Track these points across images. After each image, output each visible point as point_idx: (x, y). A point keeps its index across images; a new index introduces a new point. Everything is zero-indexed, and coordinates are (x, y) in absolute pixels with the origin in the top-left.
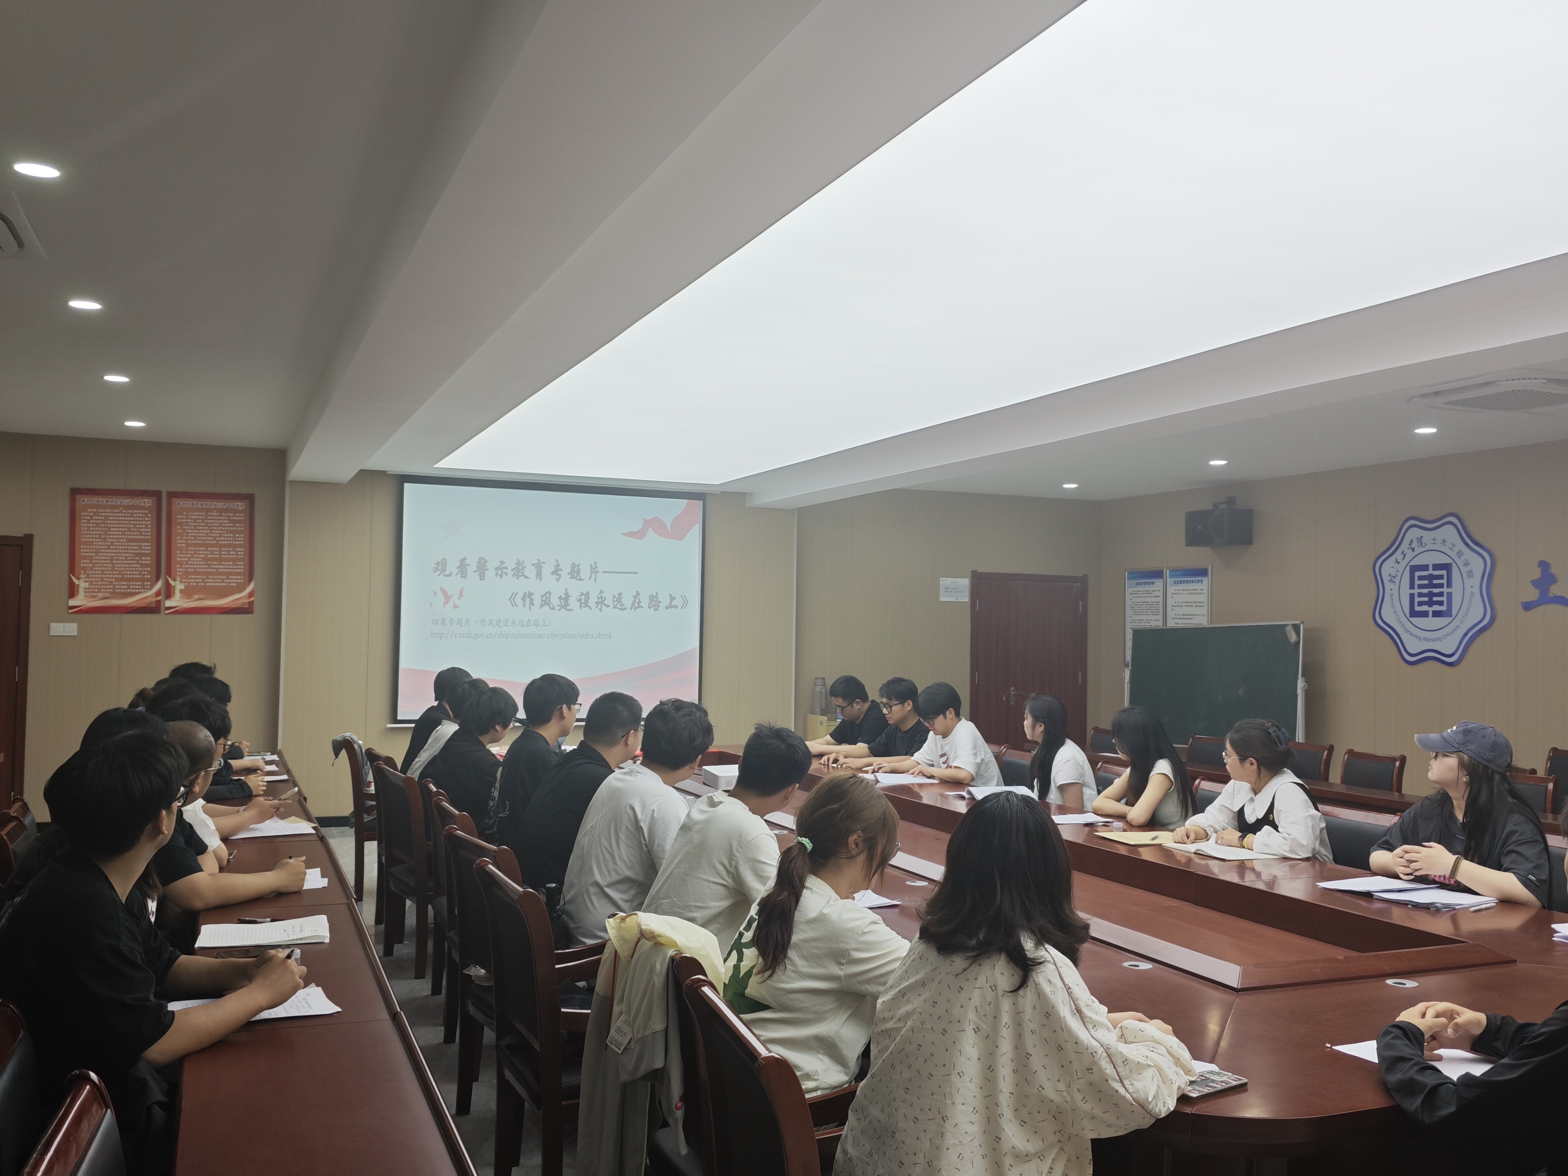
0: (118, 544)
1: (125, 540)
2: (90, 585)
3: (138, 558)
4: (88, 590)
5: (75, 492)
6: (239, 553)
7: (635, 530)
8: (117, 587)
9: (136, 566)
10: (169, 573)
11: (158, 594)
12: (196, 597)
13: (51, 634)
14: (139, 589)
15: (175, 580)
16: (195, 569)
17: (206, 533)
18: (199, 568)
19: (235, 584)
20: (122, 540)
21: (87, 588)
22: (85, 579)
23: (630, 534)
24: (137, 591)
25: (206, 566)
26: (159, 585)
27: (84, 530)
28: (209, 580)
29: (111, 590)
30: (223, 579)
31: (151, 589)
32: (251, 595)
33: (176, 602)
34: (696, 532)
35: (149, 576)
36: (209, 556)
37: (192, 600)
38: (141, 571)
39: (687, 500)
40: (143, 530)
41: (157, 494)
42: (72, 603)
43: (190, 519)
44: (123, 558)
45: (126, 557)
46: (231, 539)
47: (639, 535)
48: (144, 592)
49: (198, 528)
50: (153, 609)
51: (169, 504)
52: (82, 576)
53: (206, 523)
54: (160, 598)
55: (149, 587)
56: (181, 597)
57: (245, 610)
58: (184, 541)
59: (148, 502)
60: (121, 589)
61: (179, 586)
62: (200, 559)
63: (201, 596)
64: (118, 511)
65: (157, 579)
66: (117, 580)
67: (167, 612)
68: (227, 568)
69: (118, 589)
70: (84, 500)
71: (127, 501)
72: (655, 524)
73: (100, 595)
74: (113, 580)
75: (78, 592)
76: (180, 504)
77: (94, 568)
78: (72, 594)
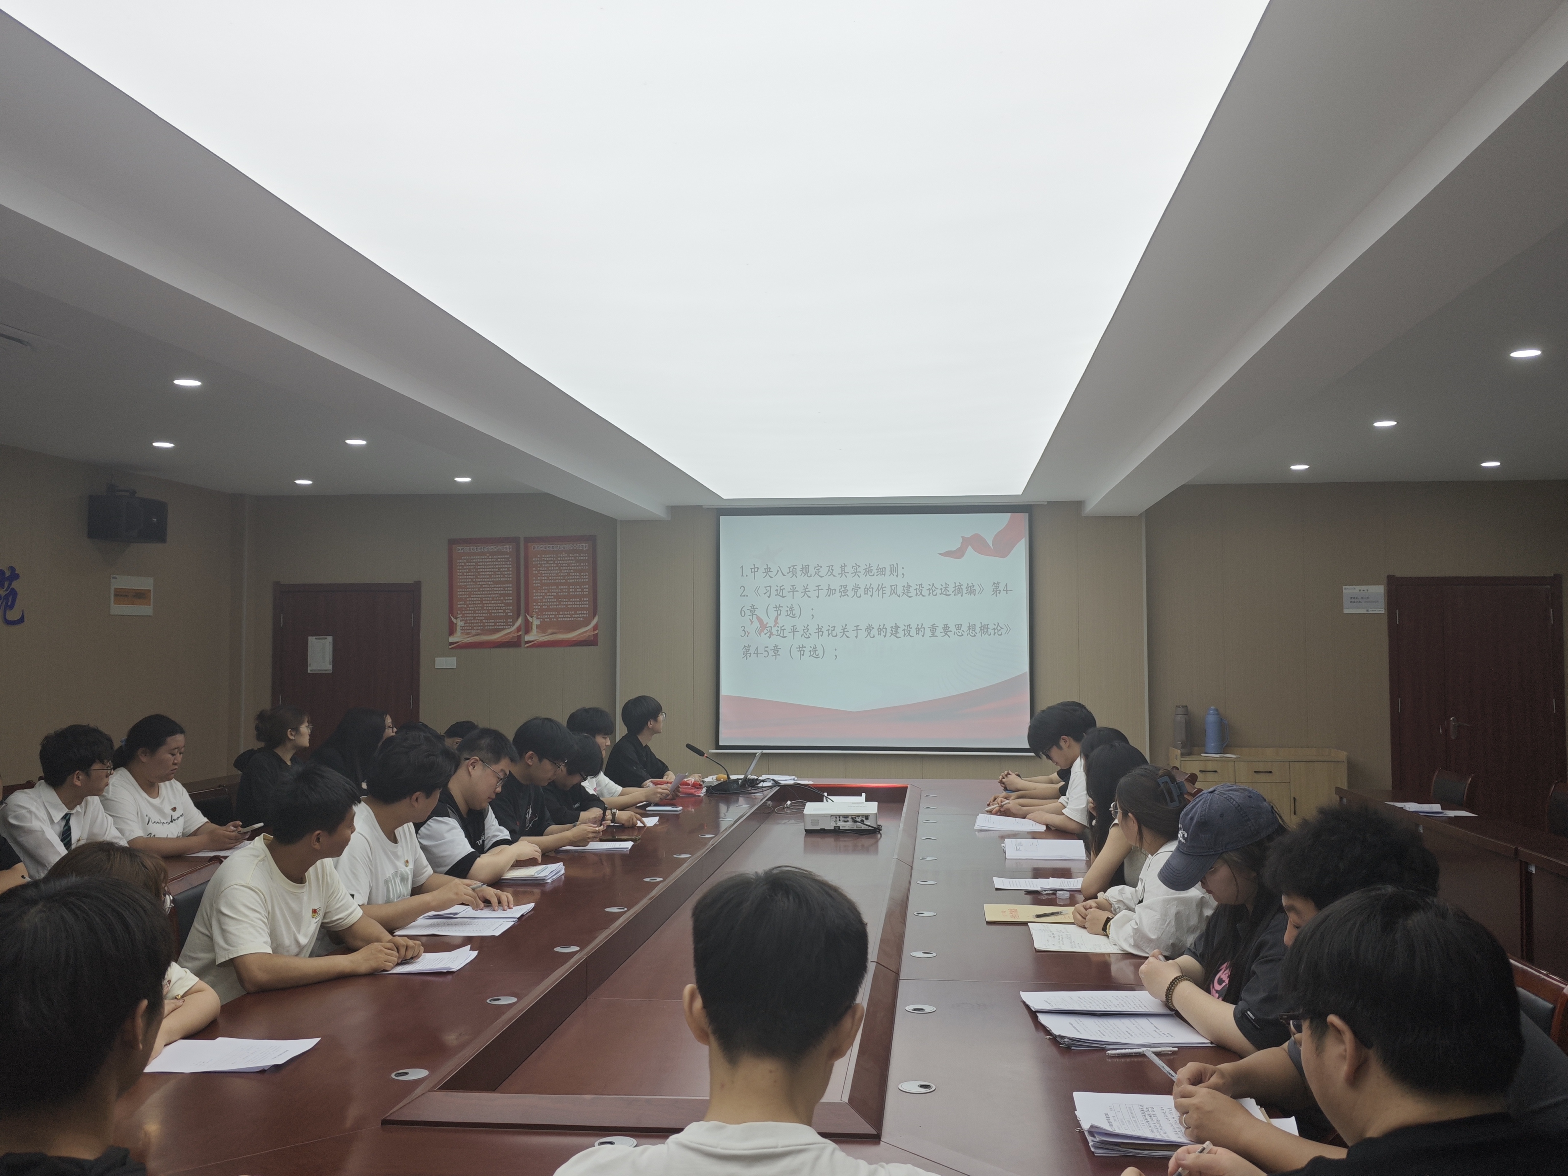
0: (486, 586)
1: (492, 583)
2: (465, 623)
3: (502, 598)
4: (463, 628)
5: (452, 542)
6: (585, 590)
7: (954, 548)
8: (486, 624)
9: (501, 605)
10: (527, 611)
11: (519, 629)
12: (550, 631)
13: (436, 667)
14: (504, 625)
15: (532, 617)
16: (548, 606)
17: (558, 573)
18: (551, 605)
19: (581, 619)
20: (489, 583)
21: (464, 626)
22: (461, 619)
23: (948, 554)
24: (502, 627)
25: (558, 603)
26: (520, 621)
27: (459, 576)
28: (560, 616)
29: (482, 627)
30: (571, 615)
31: (513, 625)
32: (595, 628)
33: (533, 636)
34: (1021, 549)
35: (511, 614)
36: (559, 594)
37: (546, 634)
38: (504, 610)
39: (1010, 514)
40: (506, 573)
41: (515, 541)
42: (451, 639)
43: (544, 560)
44: (491, 599)
45: (493, 598)
46: (578, 577)
47: (958, 554)
48: (508, 628)
49: (550, 568)
50: (514, 643)
51: (526, 548)
52: (459, 616)
53: (557, 564)
54: (520, 633)
55: (511, 624)
56: (537, 632)
57: (591, 642)
58: (539, 581)
59: (508, 548)
60: (490, 626)
61: (536, 622)
62: (552, 597)
63: (555, 631)
64: (486, 557)
65: (518, 617)
66: (486, 618)
67: (526, 645)
68: (575, 604)
69: (488, 626)
70: (460, 549)
71: (492, 548)
72: (976, 543)
73: (473, 632)
74: (483, 618)
75: (456, 629)
76: (535, 548)
77: (468, 608)
78: (452, 632)
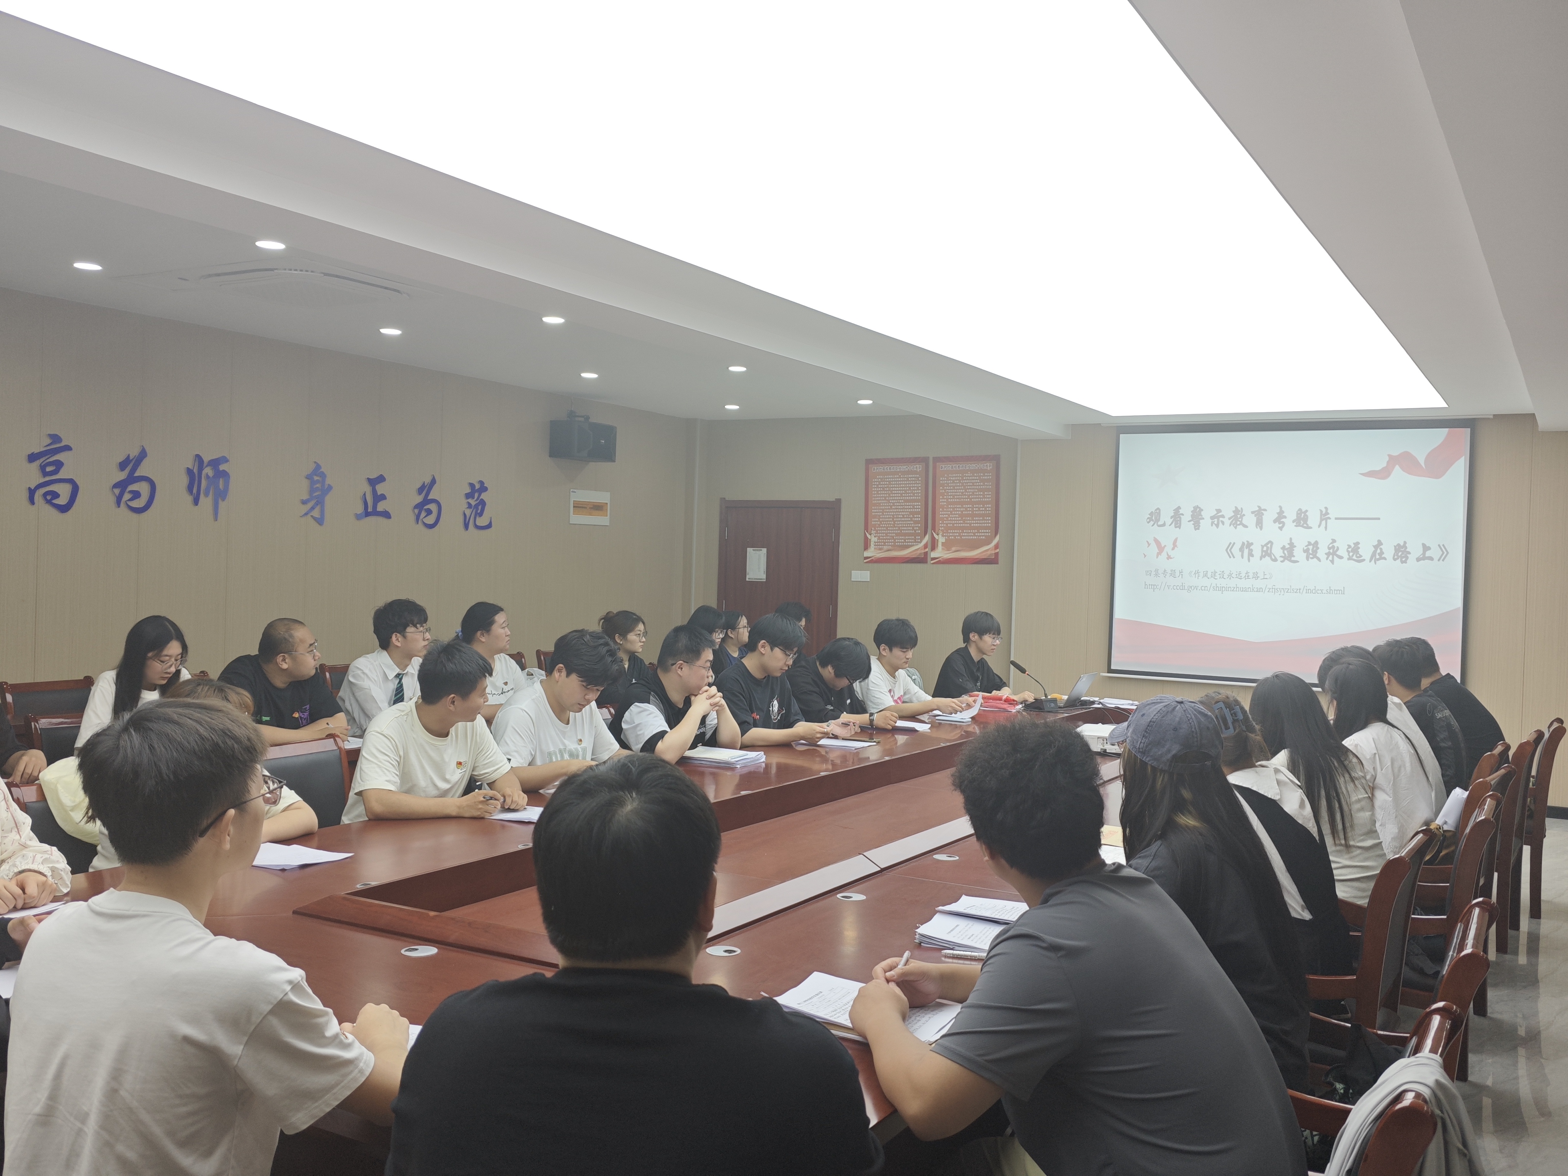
0: (897, 504)
1: (902, 501)
2: (878, 539)
3: (911, 516)
4: (877, 544)
5: (869, 462)
6: (988, 509)
7: (1378, 468)
8: (897, 541)
9: (910, 522)
10: (934, 528)
11: (926, 546)
12: (954, 549)
13: (852, 580)
14: (912, 542)
15: (938, 535)
16: (953, 524)
17: (963, 493)
18: (956, 523)
19: (984, 537)
20: (900, 501)
21: (877, 542)
22: (875, 535)
23: (1371, 474)
24: (911, 544)
25: (962, 522)
26: (927, 538)
27: (874, 494)
28: (964, 534)
29: (893, 543)
30: (974, 533)
31: (920, 542)
32: (996, 547)
33: (939, 553)
34: (1460, 468)
35: (919, 531)
36: (964, 512)
37: (951, 552)
38: (913, 527)
39: (1447, 429)
40: (916, 491)
41: (924, 460)
42: (866, 554)
43: (950, 480)
44: (901, 516)
45: (903, 515)
46: (981, 496)
47: (1383, 474)
48: (916, 545)
49: (956, 488)
50: (921, 560)
51: (935, 468)
52: (873, 532)
53: (963, 483)
54: (927, 550)
55: (919, 540)
56: (942, 549)
57: (992, 561)
58: (945, 500)
59: (918, 467)
60: (900, 542)
61: (941, 539)
62: (957, 516)
63: (958, 548)
64: (898, 476)
65: (925, 534)
66: (897, 535)
67: (932, 562)
68: (978, 523)
69: (898, 542)
70: (875, 469)
71: (904, 468)
72: (1406, 462)
73: (885, 548)
74: (894, 535)
75: (870, 545)
76: (943, 467)
77: (881, 525)
78: (866, 547)
